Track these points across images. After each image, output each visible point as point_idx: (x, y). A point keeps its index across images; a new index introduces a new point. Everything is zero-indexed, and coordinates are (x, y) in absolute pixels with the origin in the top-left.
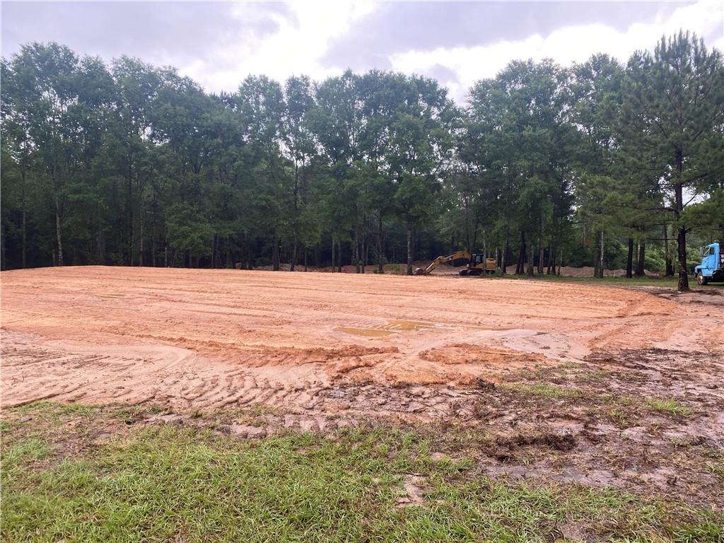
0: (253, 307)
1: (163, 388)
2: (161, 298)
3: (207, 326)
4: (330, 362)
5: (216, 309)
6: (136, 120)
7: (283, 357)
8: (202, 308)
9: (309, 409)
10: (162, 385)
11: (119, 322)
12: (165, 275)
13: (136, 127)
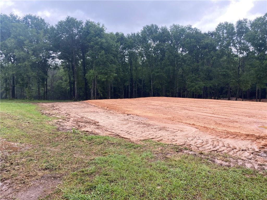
0: (221, 114)
1: (188, 141)
2: (185, 109)
3: (203, 120)
4: (258, 141)
5: (205, 114)
6: (177, 46)
7: (236, 136)
8: (200, 113)
9: (249, 159)
10: (187, 140)
11: (171, 116)
12: (186, 101)
13: (177, 48)
